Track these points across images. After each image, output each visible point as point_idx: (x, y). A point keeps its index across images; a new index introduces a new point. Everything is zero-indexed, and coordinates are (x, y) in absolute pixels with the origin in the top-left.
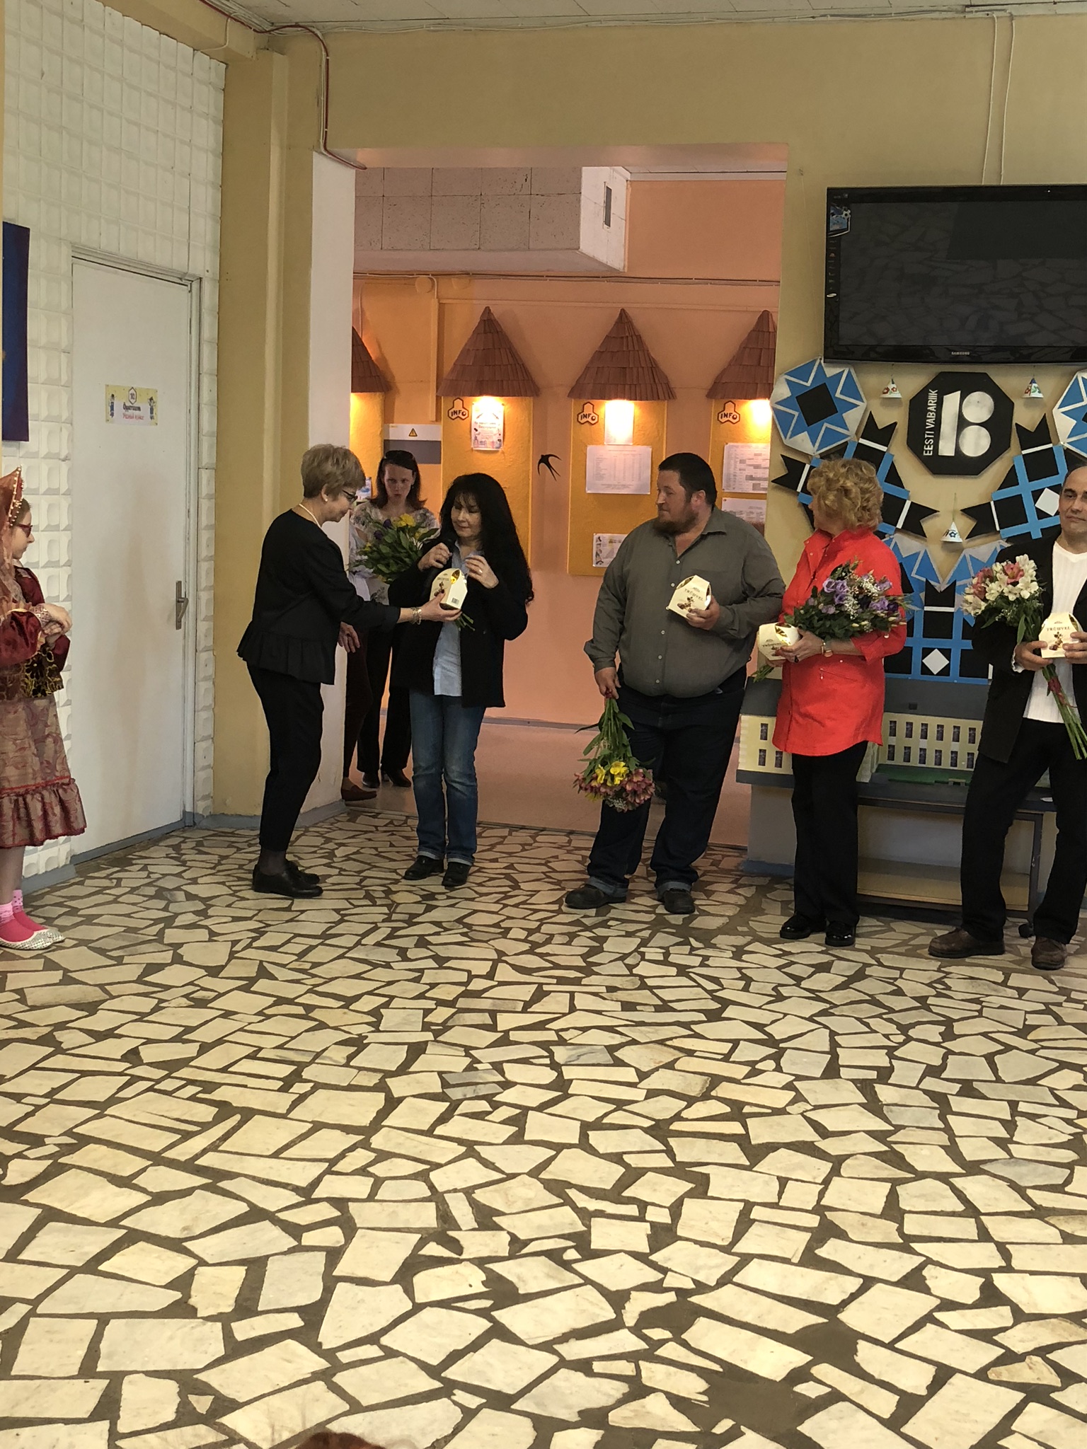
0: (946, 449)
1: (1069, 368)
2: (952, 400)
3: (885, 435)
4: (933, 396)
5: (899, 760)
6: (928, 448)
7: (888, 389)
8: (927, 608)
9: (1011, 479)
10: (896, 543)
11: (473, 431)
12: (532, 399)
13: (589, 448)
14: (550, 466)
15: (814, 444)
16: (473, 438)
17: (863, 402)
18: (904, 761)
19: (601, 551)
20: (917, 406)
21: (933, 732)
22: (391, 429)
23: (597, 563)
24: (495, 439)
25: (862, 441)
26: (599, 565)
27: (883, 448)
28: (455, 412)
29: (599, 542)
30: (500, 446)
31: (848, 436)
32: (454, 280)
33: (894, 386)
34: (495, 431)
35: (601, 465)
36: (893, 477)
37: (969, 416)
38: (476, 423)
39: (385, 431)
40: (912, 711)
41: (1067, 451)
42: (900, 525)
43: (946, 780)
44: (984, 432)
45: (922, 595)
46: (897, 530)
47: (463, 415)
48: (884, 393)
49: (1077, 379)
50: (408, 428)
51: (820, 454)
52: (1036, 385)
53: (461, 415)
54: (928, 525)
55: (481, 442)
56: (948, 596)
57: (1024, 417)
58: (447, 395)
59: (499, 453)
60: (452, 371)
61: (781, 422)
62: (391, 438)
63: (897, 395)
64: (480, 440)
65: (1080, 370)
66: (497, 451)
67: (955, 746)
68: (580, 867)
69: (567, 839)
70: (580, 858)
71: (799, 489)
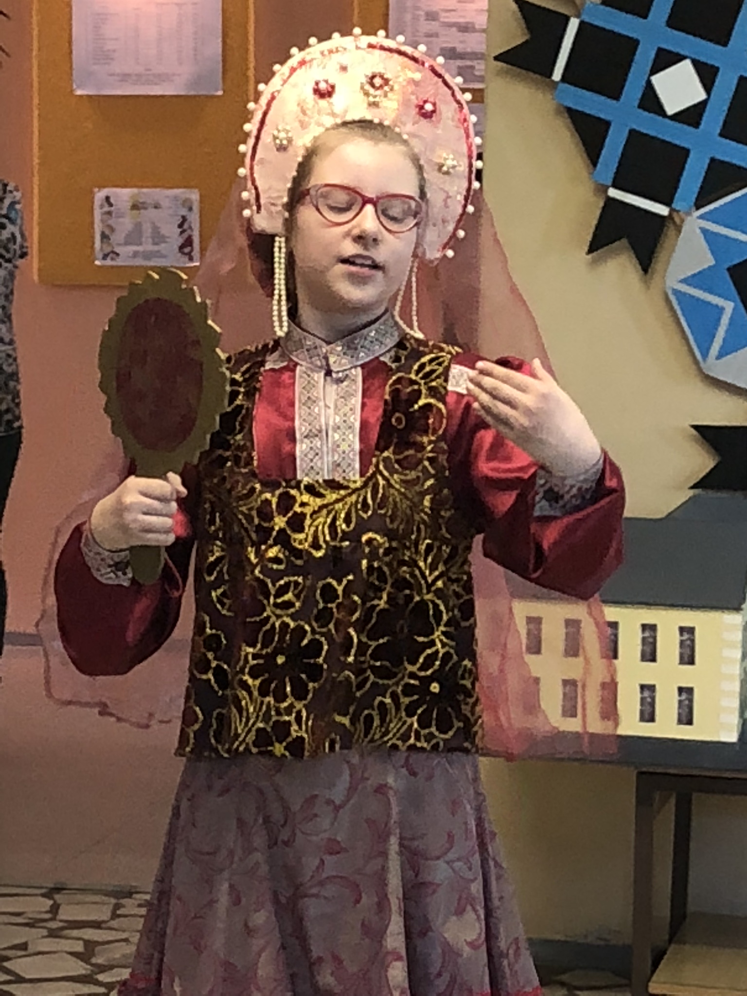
68: (80, 968)
69: (51, 902)
70: (79, 947)
71: (557, 75)
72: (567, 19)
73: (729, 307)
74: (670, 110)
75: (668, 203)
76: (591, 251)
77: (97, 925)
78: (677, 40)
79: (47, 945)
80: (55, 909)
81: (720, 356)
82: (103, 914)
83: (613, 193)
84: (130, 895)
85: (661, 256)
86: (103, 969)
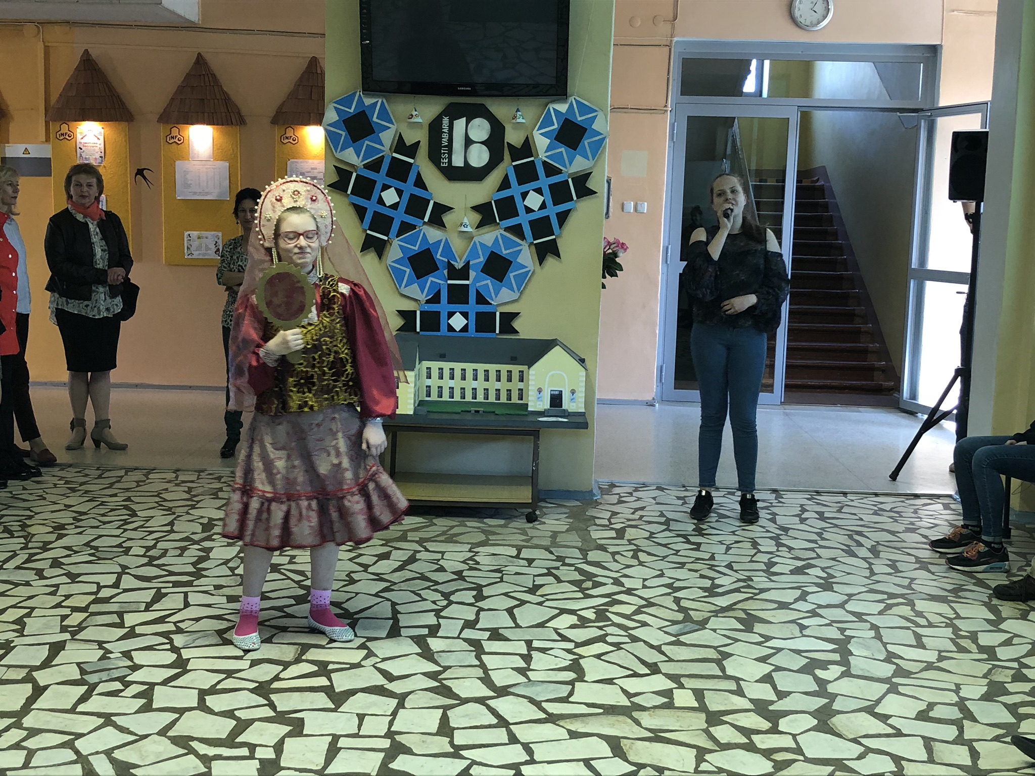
0: (458, 161)
1: (544, 100)
2: (460, 125)
3: (411, 151)
4: (446, 121)
5: (434, 397)
6: (445, 161)
7: (412, 115)
8: (450, 282)
9: (505, 184)
10: (424, 233)
11: (78, 150)
12: (127, 123)
13: (177, 163)
14: (145, 178)
15: (358, 157)
16: (78, 155)
17: (394, 125)
18: (438, 397)
19: (191, 245)
20: (435, 128)
21: (458, 374)
22: (6, 148)
23: (188, 255)
24: (98, 156)
25: (395, 155)
26: (190, 257)
27: (411, 161)
28: (62, 135)
29: (189, 238)
30: (102, 161)
31: (384, 151)
32: (56, 28)
33: (417, 113)
34: (97, 149)
35: (188, 177)
36: (420, 183)
37: (473, 136)
38: (80, 143)
40: (441, 359)
41: (545, 163)
42: (426, 219)
43: (468, 409)
44: (484, 148)
45: (446, 272)
46: (425, 223)
47: (69, 136)
48: (409, 118)
49: (549, 108)
50: (22, 147)
51: (363, 165)
52: (518, 113)
53: (67, 137)
54: (447, 218)
56: (464, 273)
57: (513, 137)
58: (55, 120)
60: (57, 101)
61: (332, 139)
62: (7, 155)
63: (419, 120)
64: (84, 157)
65: (553, 102)
67: (475, 384)
68: (187, 496)
69: (175, 475)
70: (186, 489)
71: (349, 192)
72: (352, 173)
73: (408, 270)
74: (387, 205)
75: (387, 236)
76: (361, 252)
77: (193, 482)
78: (389, 181)
79: (176, 488)
80: (177, 477)
81: (406, 286)
82: (194, 478)
83: (368, 232)
84: (203, 471)
85: (385, 253)
86: (195, 496)
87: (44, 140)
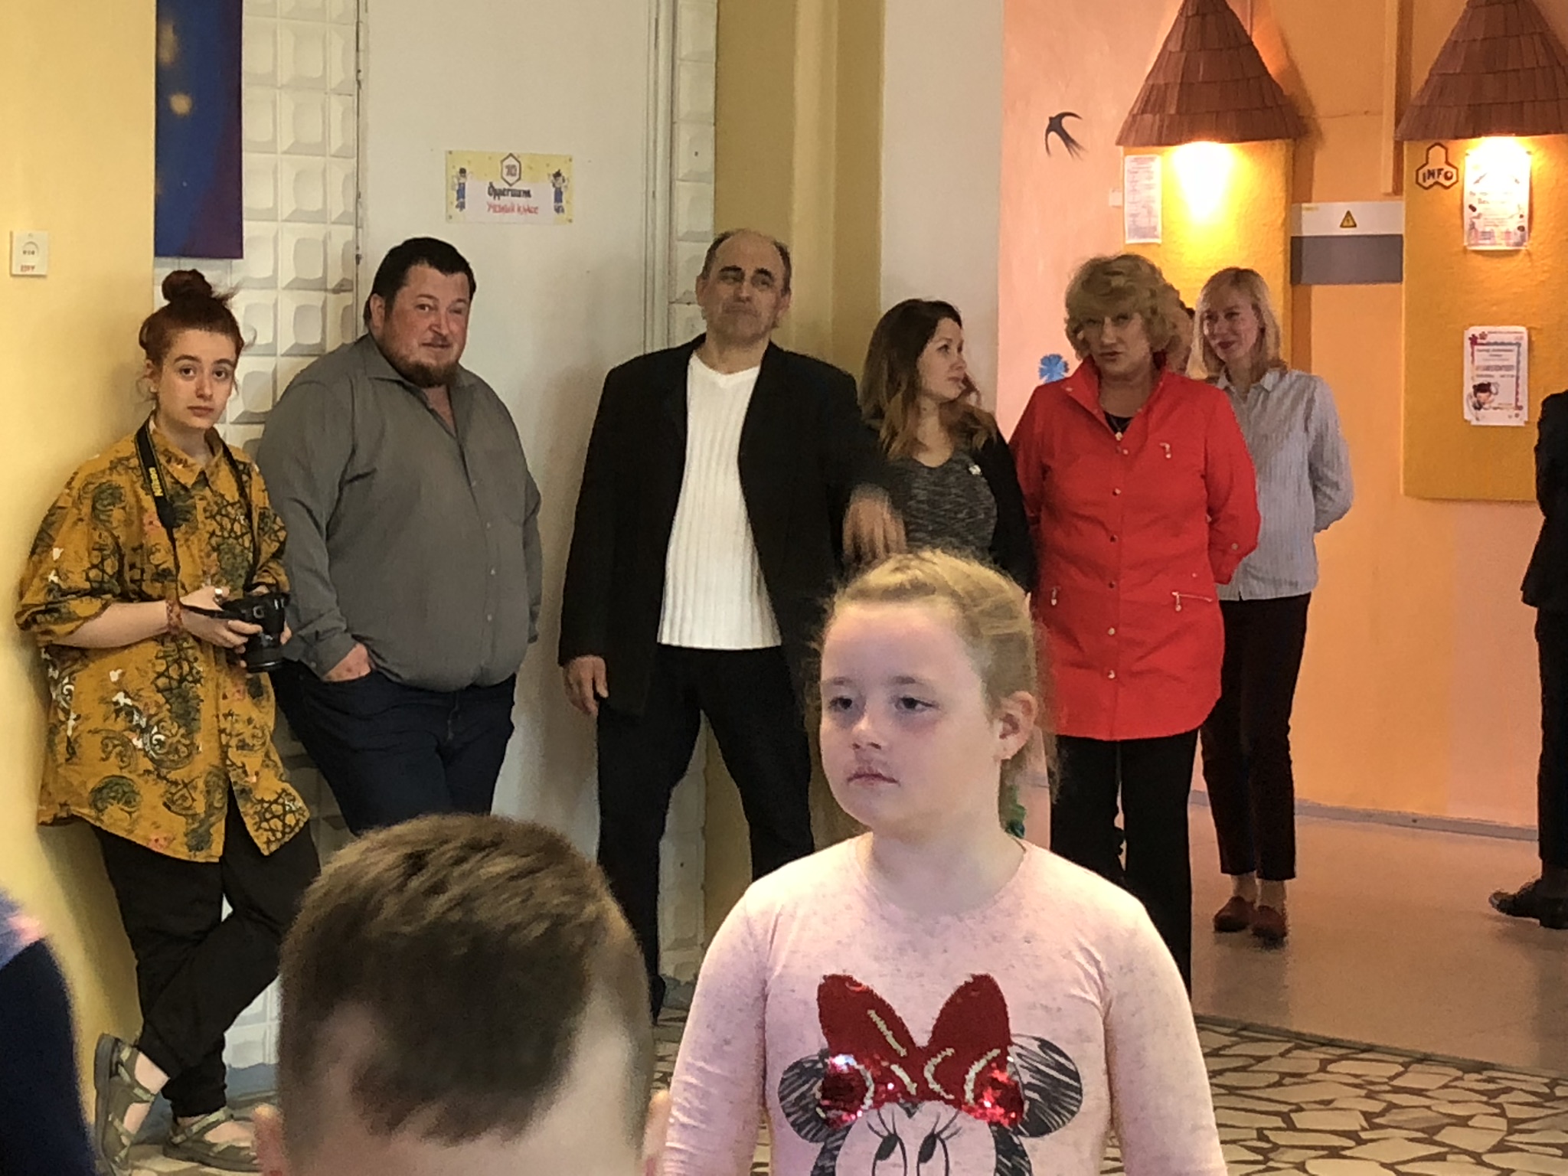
11: (1467, 210)
16: (1467, 227)
22: (1304, 214)
24: (1513, 225)
30: (1523, 239)
34: (1513, 209)
38: (1472, 194)
39: (1292, 217)
50: (1339, 209)
53: (1442, 180)
55: (1484, 233)
58: (1414, 139)
59: (1521, 256)
60: (1426, 87)
62: (1307, 231)
64: (1480, 229)
66: (1517, 252)
87: (1390, 190)
